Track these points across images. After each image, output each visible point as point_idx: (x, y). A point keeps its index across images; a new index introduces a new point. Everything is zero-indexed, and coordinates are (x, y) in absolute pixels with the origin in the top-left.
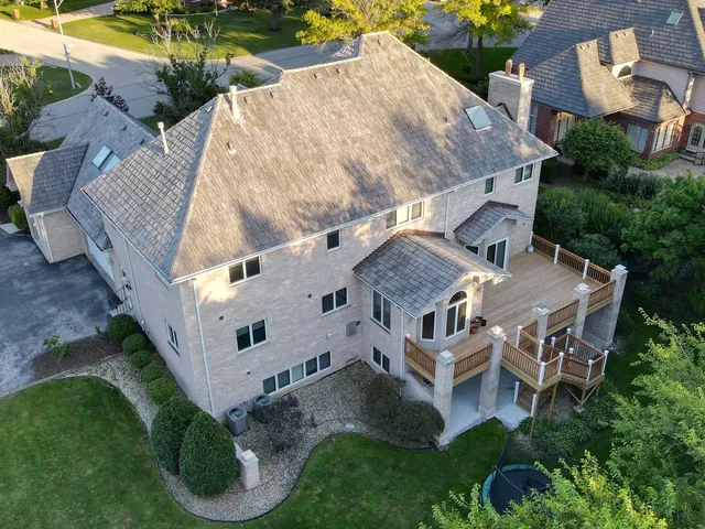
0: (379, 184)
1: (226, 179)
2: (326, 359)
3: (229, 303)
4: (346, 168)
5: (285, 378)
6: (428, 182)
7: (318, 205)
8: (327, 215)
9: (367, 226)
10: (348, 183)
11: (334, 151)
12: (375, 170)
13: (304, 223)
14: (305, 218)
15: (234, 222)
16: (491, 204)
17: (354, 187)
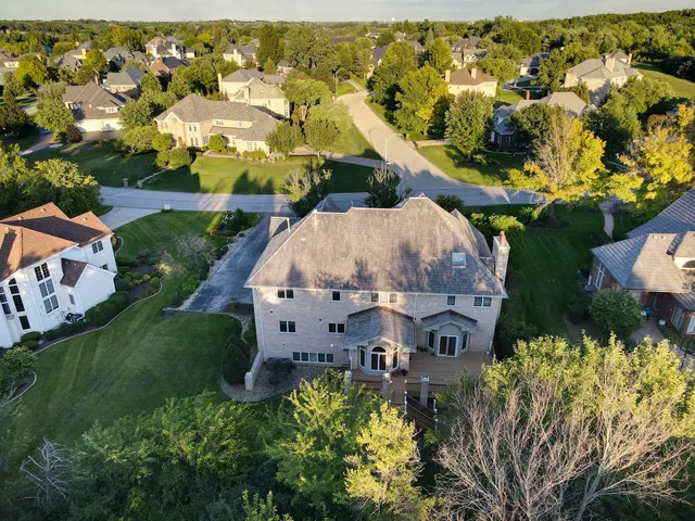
0: (370, 276)
1: (293, 251)
2: (330, 358)
3: (276, 306)
4: (356, 263)
5: (305, 356)
6: (400, 284)
7: (330, 276)
8: (332, 282)
9: (357, 296)
10: (353, 270)
11: (354, 253)
12: (373, 268)
13: (318, 282)
14: (320, 280)
15: (286, 270)
16: (452, 313)
17: (355, 274)
